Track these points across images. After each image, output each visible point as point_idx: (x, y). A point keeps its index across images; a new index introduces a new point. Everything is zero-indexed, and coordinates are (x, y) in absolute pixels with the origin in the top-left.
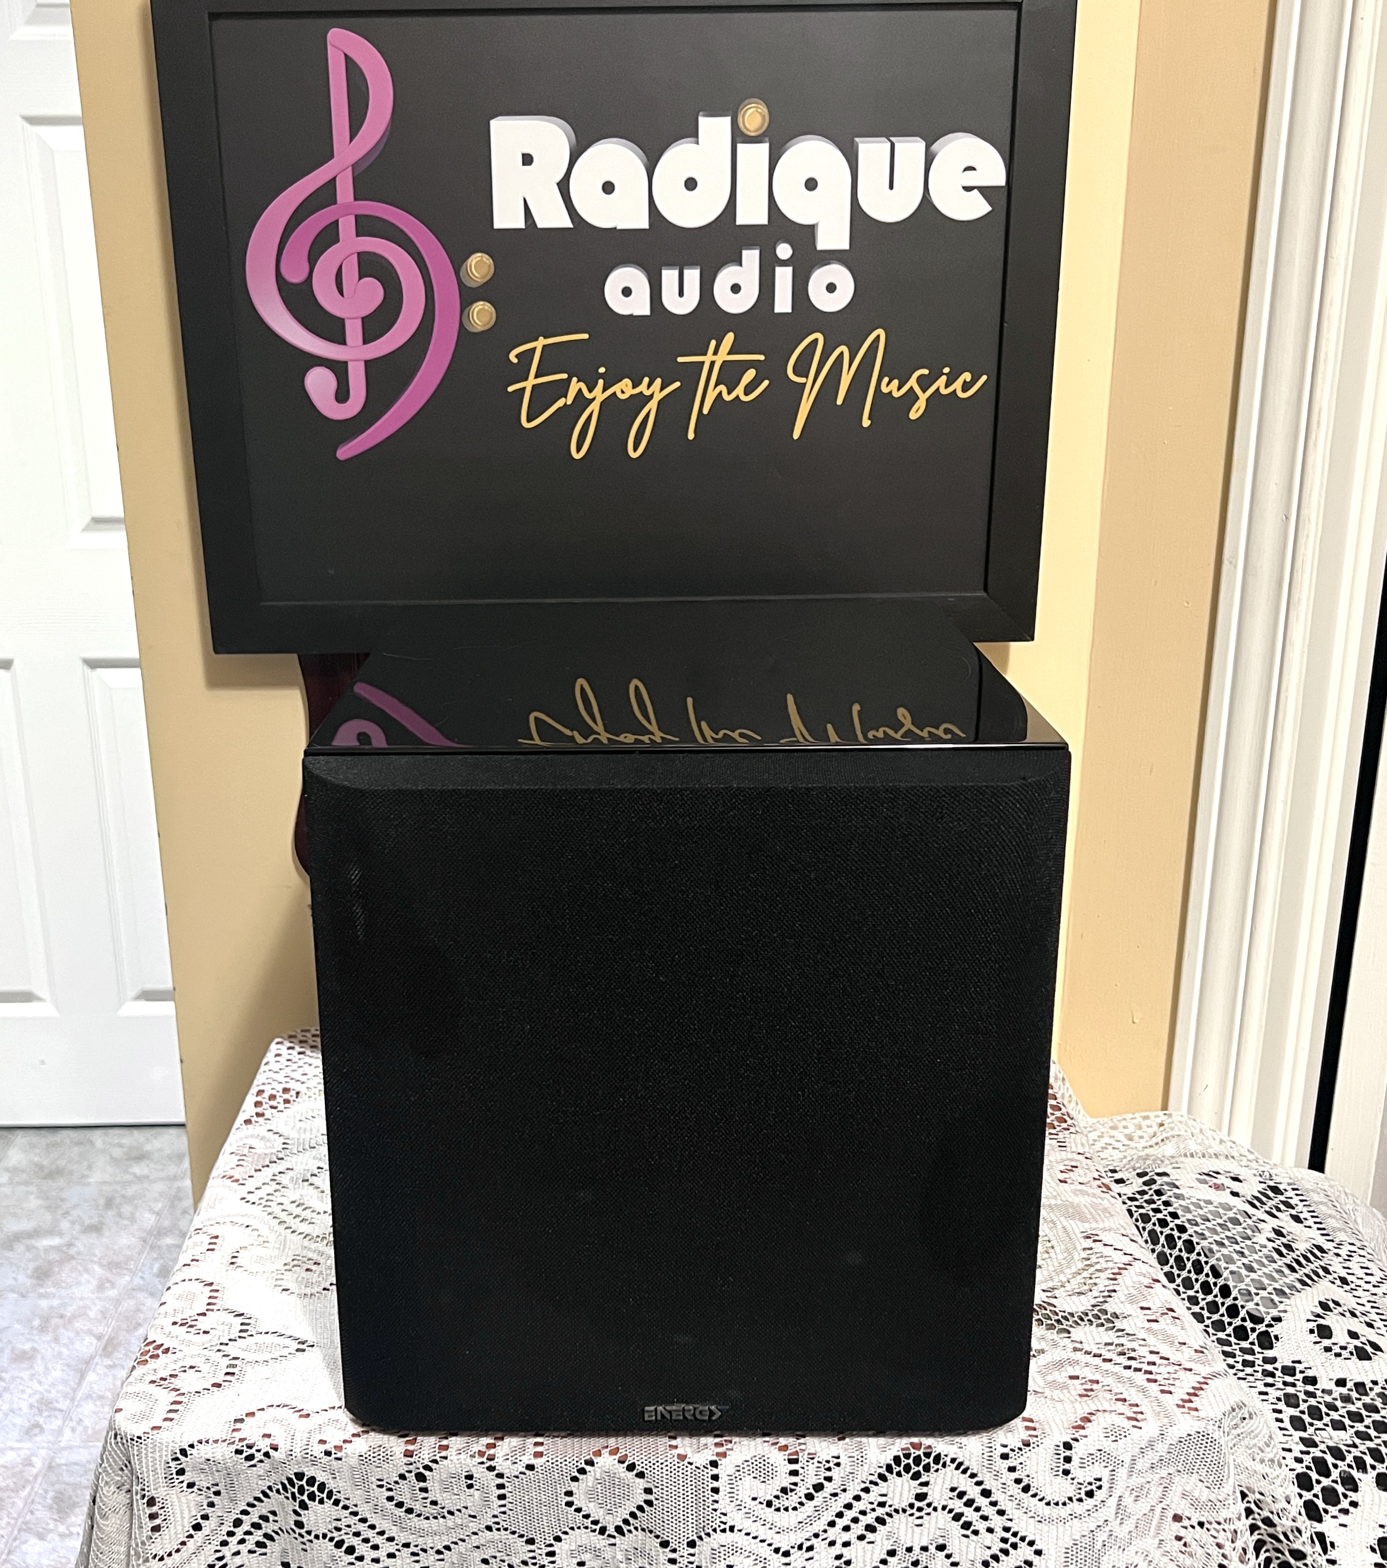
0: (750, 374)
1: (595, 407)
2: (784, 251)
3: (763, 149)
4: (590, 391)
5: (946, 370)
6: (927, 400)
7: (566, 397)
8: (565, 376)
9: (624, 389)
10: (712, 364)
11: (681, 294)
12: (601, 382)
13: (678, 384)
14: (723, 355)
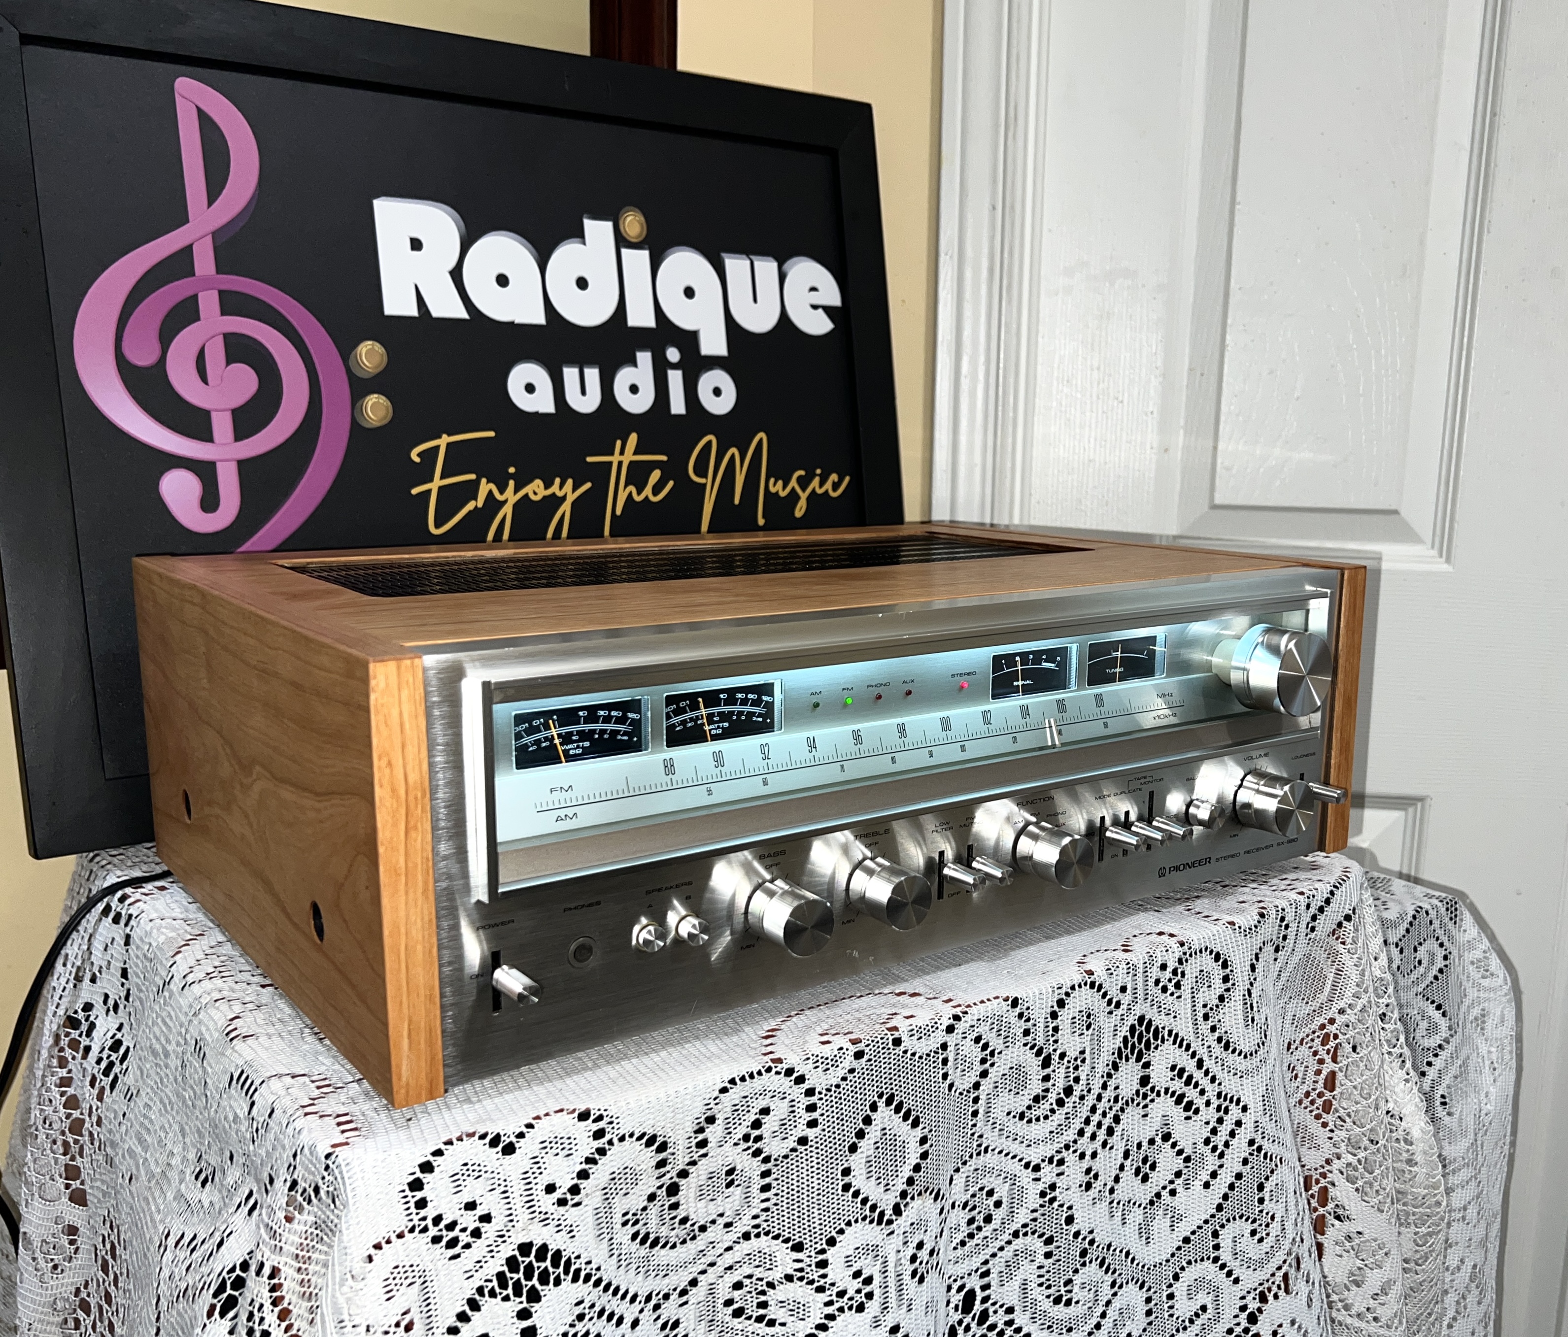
0: (656, 475)
1: (507, 510)
2: (673, 354)
3: (645, 254)
4: (502, 492)
5: (818, 471)
6: (808, 499)
7: (476, 499)
8: (473, 477)
9: (536, 490)
10: (620, 464)
11: (583, 392)
12: (512, 483)
13: (588, 485)
14: (629, 456)
